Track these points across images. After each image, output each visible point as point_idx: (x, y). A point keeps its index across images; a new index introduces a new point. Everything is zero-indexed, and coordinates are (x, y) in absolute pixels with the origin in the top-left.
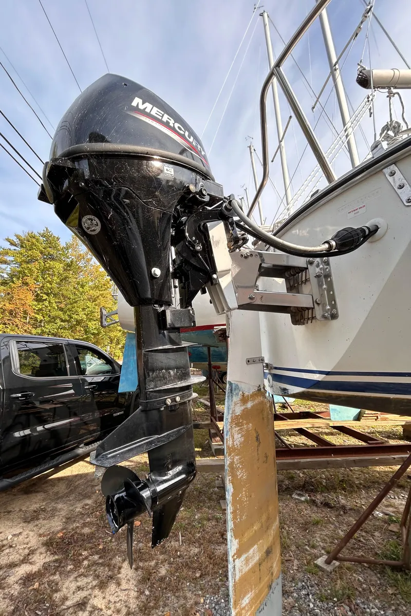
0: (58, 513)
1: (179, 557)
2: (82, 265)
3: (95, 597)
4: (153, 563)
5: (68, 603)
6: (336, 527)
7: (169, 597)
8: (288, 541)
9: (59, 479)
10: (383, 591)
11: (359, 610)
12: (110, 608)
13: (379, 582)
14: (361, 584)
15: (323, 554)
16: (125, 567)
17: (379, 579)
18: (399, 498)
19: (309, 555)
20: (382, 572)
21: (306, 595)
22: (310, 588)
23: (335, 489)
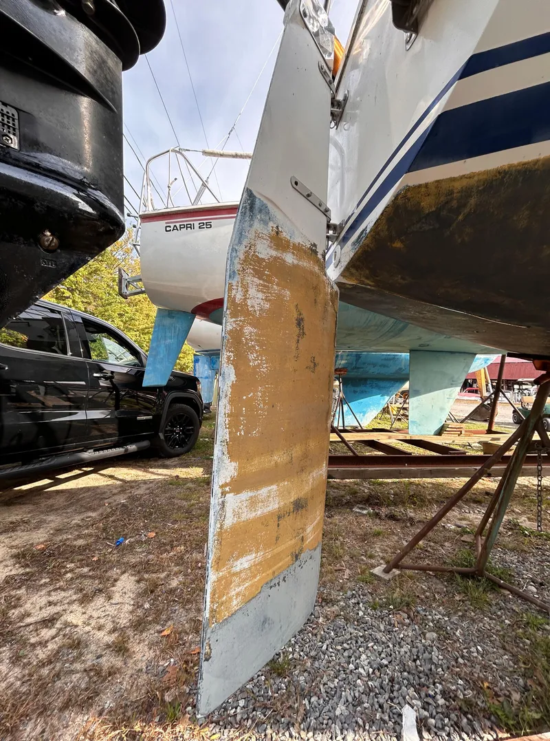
0: (45, 525)
1: (200, 568)
2: (119, 257)
3: (71, 612)
4: (163, 575)
5: (29, 620)
6: (400, 538)
7: (175, 610)
8: (341, 551)
9: (58, 492)
10: (449, 598)
11: (419, 618)
12: (89, 624)
13: (445, 589)
14: (425, 592)
15: (381, 564)
16: (124, 579)
17: (446, 587)
18: (474, 513)
19: (364, 564)
20: (451, 580)
21: (355, 603)
22: (361, 597)
23: (404, 503)
